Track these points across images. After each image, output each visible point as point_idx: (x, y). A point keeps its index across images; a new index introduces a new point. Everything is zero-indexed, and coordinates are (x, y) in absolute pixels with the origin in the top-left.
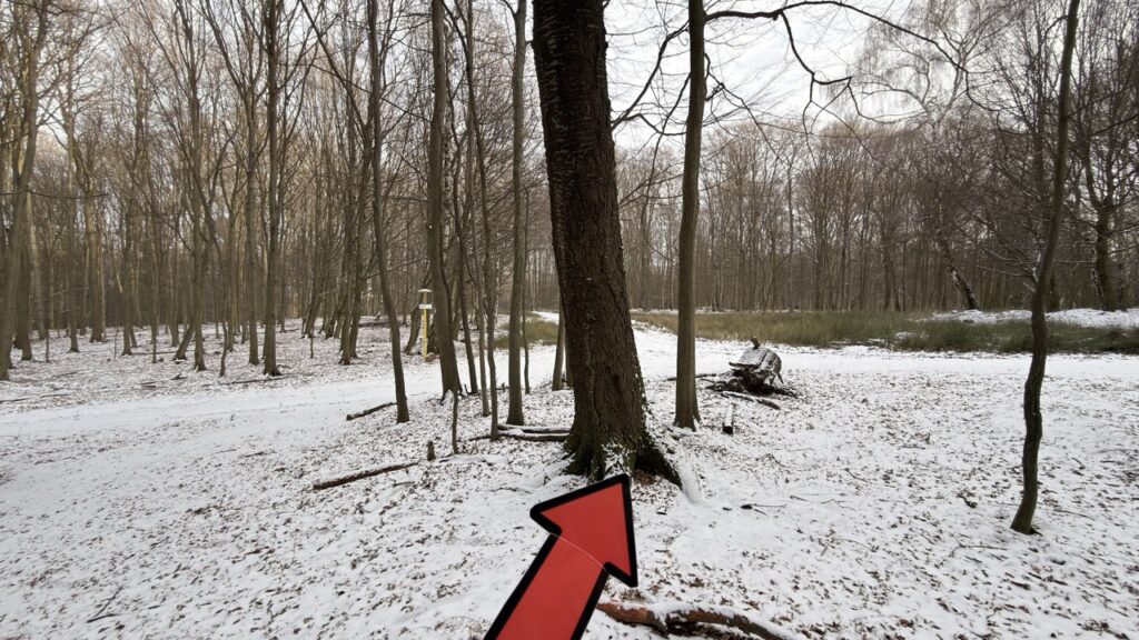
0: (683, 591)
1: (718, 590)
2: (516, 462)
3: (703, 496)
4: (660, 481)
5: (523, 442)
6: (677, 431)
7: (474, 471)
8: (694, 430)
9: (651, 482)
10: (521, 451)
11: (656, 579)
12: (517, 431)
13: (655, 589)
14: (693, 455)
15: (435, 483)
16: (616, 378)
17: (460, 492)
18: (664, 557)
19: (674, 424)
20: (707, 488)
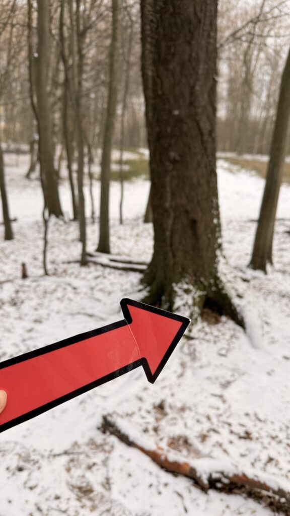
0: (231, 442)
1: (266, 445)
2: (98, 288)
3: (264, 343)
4: (225, 323)
5: (108, 270)
6: (250, 273)
7: (59, 294)
8: (266, 273)
9: (217, 322)
10: (105, 278)
11: (206, 426)
12: (104, 259)
13: (204, 438)
14: (261, 299)
15: (22, 302)
16: (194, 223)
17: (42, 312)
18: (217, 402)
19: (248, 266)
20: (271, 335)
